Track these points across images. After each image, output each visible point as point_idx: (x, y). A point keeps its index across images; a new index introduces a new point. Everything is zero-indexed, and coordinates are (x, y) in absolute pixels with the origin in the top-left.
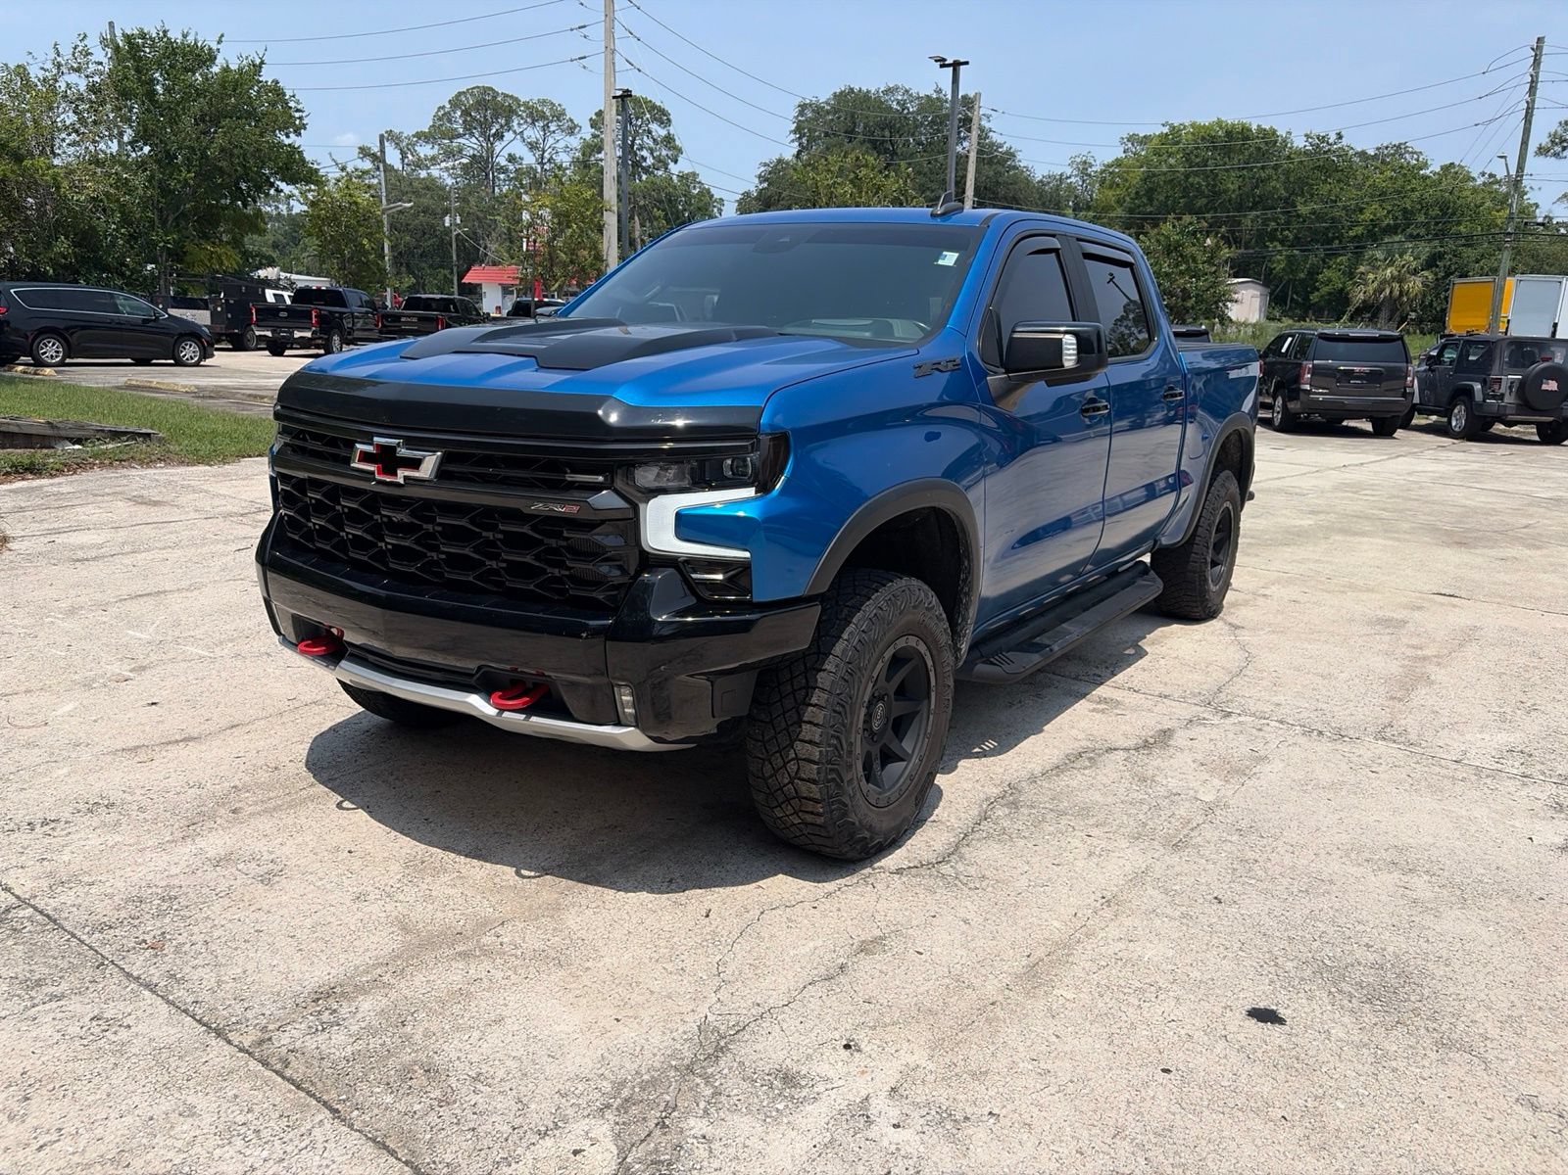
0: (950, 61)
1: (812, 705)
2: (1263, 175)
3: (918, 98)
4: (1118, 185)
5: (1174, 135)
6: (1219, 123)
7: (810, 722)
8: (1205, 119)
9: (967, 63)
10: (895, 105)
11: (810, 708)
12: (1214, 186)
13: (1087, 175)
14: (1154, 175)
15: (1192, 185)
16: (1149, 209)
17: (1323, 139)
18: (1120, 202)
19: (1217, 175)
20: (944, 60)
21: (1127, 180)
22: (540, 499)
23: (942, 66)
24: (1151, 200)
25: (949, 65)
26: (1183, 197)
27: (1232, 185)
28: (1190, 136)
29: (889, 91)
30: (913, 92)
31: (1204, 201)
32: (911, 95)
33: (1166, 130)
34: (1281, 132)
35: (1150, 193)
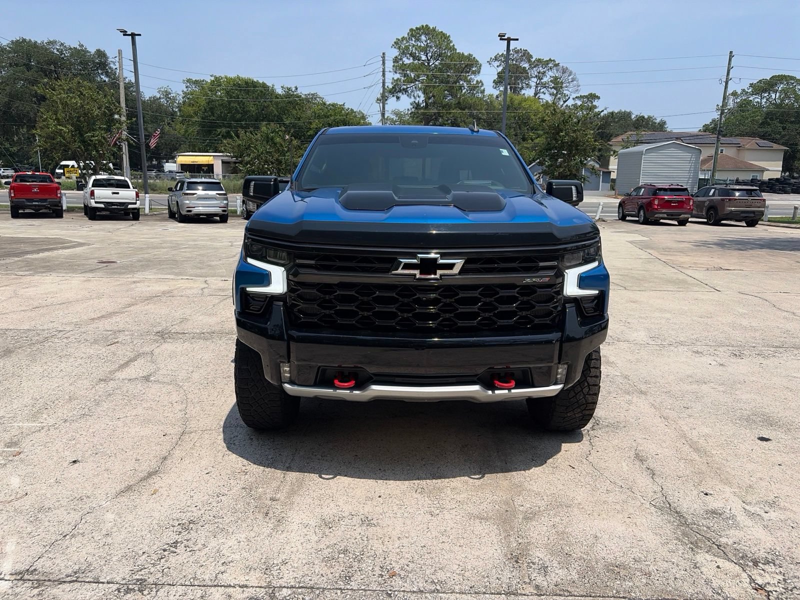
0: (129, 33)
1: (593, 359)
2: (266, 105)
3: (70, 49)
4: (193, 105)
5: (217, 82)
6: (238, 77)
7: (594, 367)
8: (232, 75)
9: (140, 35)
10: (55, 51)
11: (593, 361)
12: (244, 108)
13: (169, 98)
14: (213, 101)
15: (233, 107)
16: (212, 118)
17: (289, 89)
18: (196, 114)
19: (244, 103)
20: (126, 32)
21: (198, 103)
22: (528, 277)
23: (124, 35)
24: (213, 114)
25: (129, 35)
26: (229, 113)
27: (252, 109)
28: (225, 83)
29: (50, 43)
30: (67, 44)
31: (240, 115)
32: (65, 47)
33: (213, 79)
34: (269, 84)
35: (212, 109)
